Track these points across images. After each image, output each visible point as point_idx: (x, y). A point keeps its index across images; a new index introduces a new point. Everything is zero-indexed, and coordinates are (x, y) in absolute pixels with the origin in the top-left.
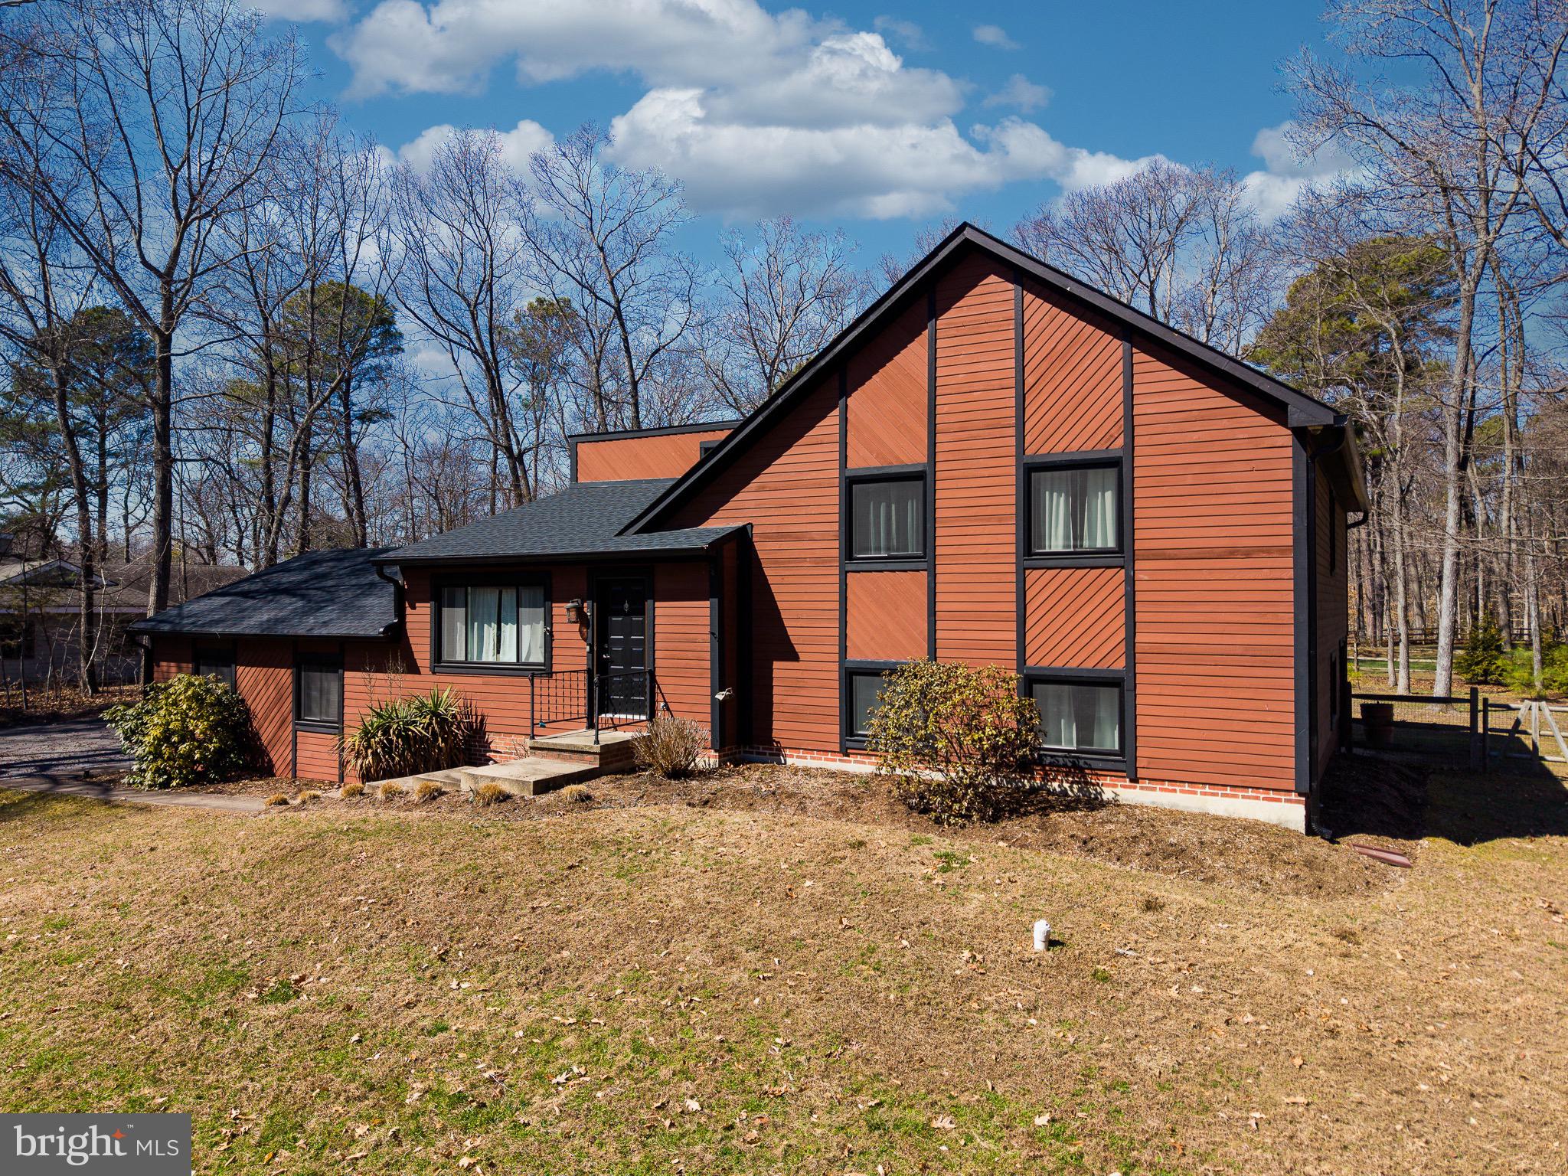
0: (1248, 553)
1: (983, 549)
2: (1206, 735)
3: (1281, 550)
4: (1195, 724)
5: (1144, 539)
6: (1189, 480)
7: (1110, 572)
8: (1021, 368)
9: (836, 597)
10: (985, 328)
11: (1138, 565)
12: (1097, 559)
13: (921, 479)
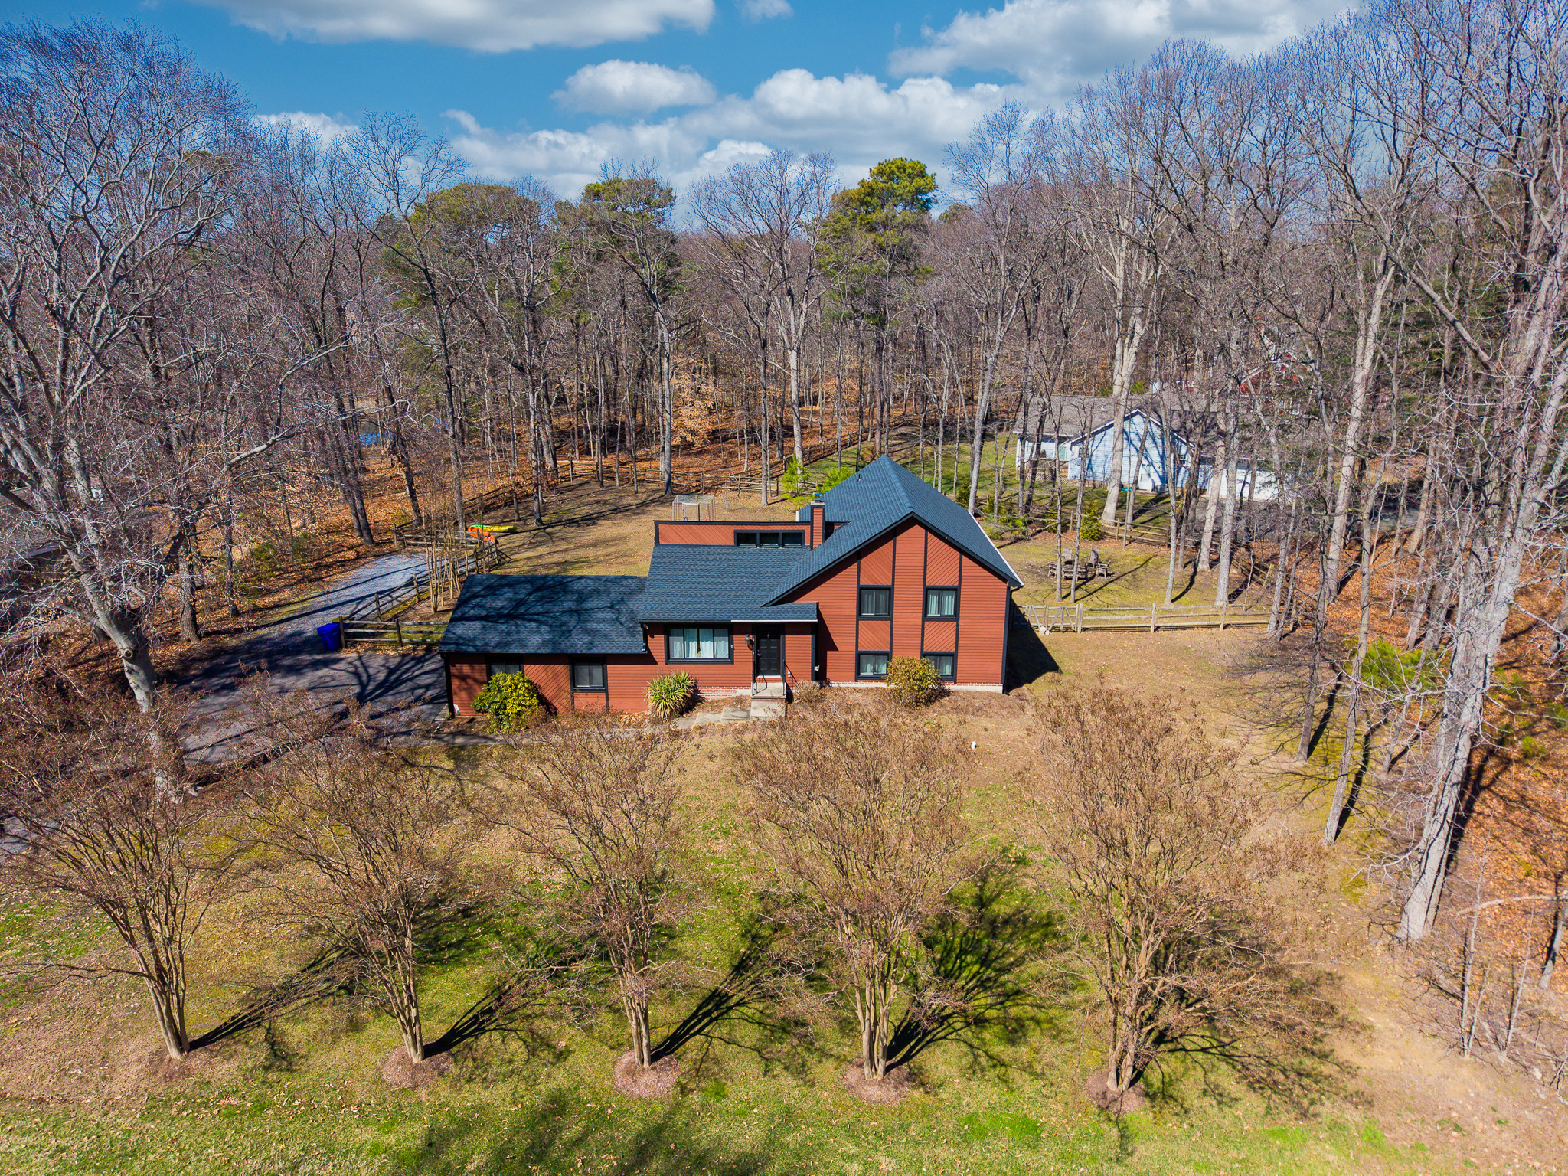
1: (911, 615)
5: (963, 613)
6: (977, 596)
7: (952, 622)
8: (926, 556)
9: (854, 629)
10: (914, 542)
11: (960, 621)
12: (947, 618)
13: (889, 590)
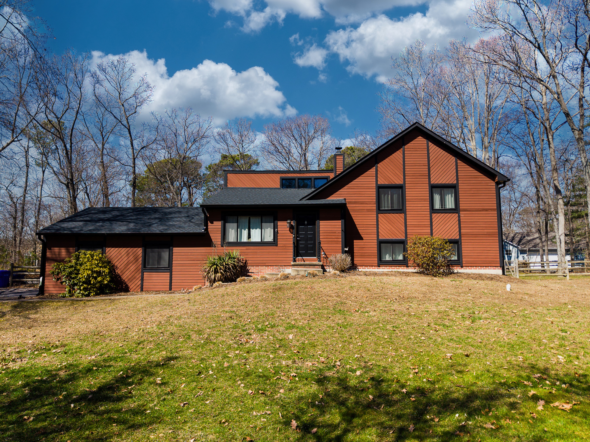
0: (487, 210)
1: (420, 208)
2: (479, 254)
3: (493, 210)
4: (476, 252)
5: (462, 206)
6: (472, 192)
7: (454, 214)
8: (429, 161)
9: (375, 221)
10: (418, 150)
11: (461, 213)
12: (450, 211)
13: (401, 187)
